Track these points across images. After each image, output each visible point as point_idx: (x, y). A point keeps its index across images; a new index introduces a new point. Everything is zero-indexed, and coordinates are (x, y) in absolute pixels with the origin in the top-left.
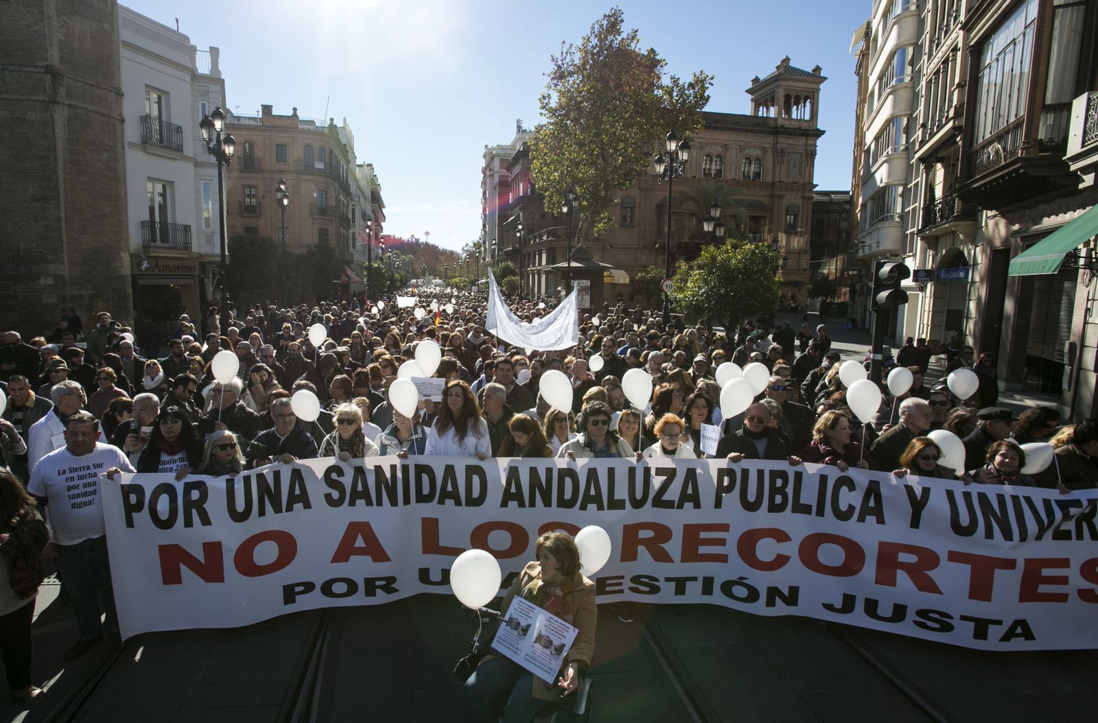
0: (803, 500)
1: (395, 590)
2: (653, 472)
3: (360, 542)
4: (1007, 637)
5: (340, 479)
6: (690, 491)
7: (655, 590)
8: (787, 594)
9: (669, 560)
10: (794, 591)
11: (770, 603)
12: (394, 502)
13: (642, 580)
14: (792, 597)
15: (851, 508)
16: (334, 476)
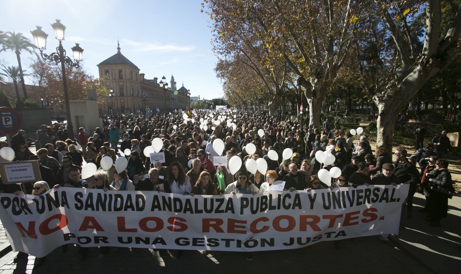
0: (273, 205)
1: (107, 242)
2: (215, 200)
3: (90, 224)
4: (337, 236)
5: (81, 199)
6: (230, 206)
7: (217, 244)
8: (270, 242)
9: (223, 232)
10: (272, 240)
11: (263, 245)
12: (104, 209)
13: (212, 240)
14: (272, 243)
15: (290, 205)
16: (79, 197)
